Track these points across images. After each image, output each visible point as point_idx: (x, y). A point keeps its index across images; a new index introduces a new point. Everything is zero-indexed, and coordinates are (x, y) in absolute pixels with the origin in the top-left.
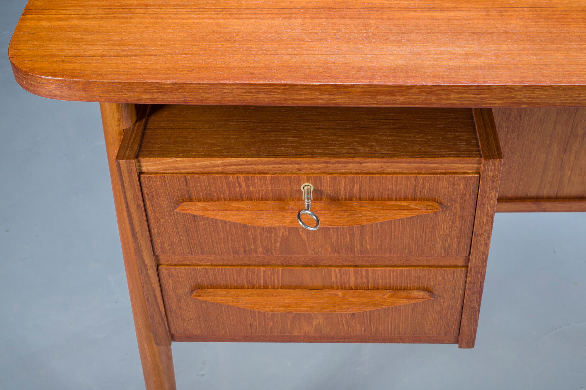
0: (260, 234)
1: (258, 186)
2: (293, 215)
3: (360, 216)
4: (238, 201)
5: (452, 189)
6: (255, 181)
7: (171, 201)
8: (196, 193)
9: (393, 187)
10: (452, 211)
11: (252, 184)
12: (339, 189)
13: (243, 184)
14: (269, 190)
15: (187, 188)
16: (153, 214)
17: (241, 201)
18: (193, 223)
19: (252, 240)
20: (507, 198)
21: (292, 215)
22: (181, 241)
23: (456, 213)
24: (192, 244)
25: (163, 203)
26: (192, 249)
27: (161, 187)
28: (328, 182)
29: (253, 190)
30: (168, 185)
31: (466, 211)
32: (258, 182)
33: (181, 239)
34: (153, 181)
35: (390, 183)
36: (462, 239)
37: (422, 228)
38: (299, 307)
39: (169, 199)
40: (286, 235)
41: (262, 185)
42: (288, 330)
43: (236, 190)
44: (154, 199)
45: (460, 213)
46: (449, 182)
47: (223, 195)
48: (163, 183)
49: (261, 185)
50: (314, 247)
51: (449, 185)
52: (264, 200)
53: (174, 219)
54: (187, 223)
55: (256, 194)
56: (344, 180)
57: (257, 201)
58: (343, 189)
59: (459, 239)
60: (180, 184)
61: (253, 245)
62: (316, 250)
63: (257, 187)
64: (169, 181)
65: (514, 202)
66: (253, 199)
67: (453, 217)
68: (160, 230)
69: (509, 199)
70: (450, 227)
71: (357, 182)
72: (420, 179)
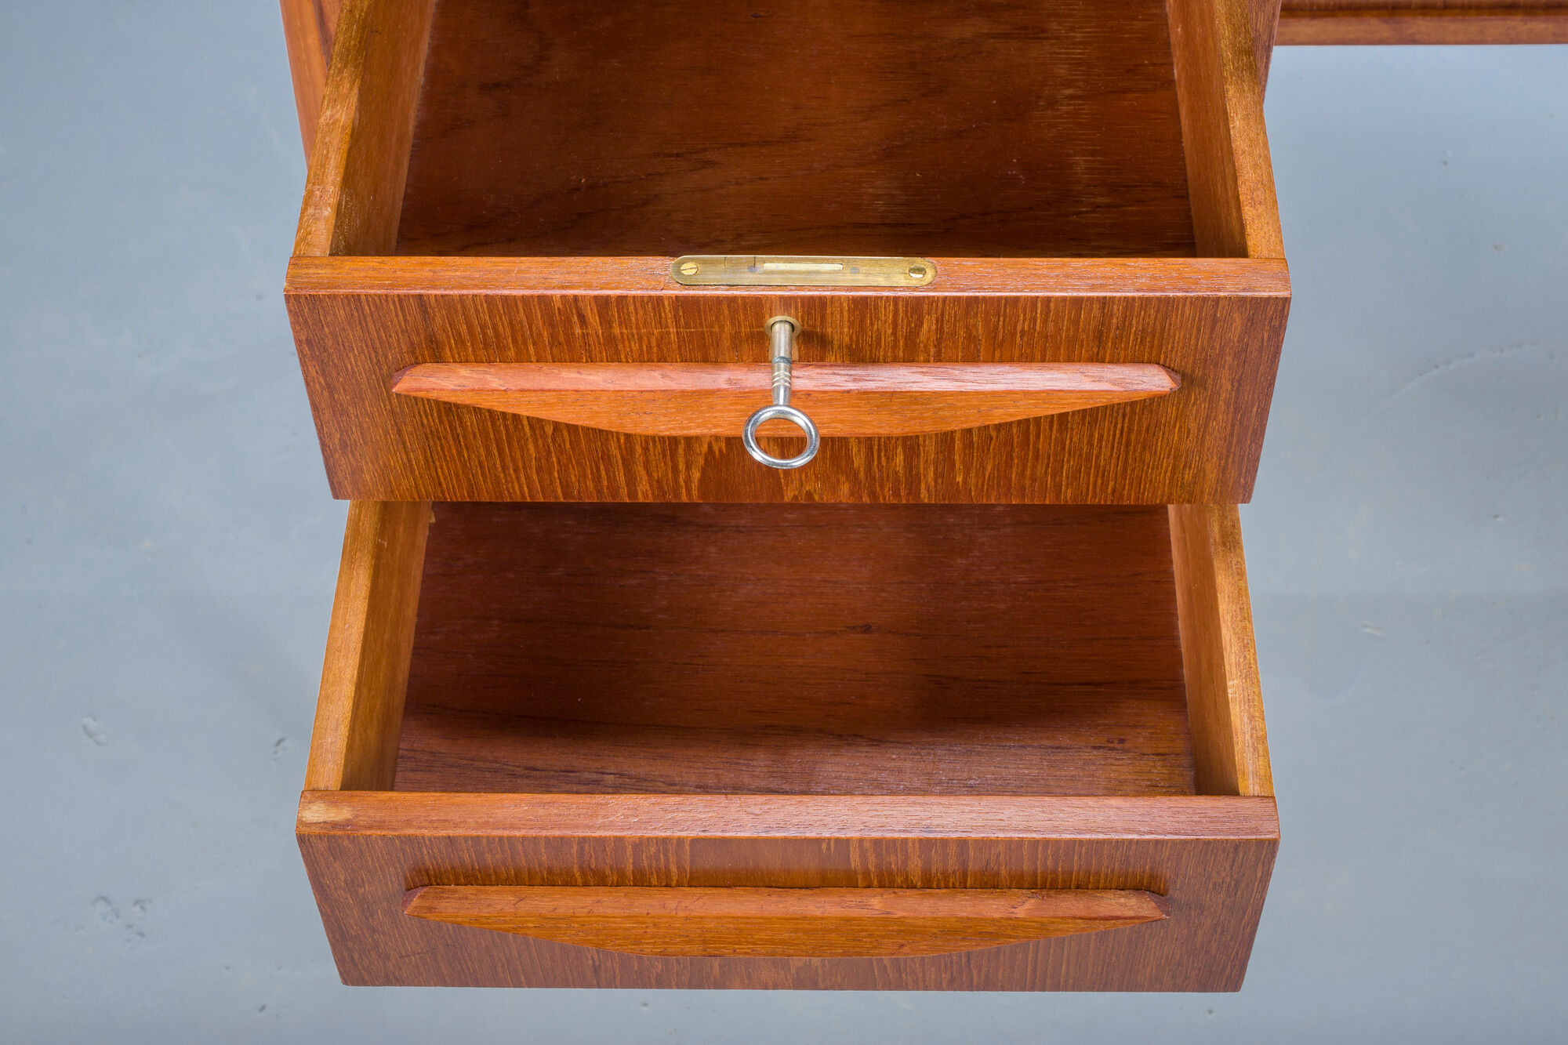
0: (642, 448)
1: (637, 324)
2: (742, 405)
3: (940, 409)
4: (578, 362)
5: (1208, 331)
6: (628, 309)
7: (379, 361)
8: (453, 342)
9: (1035, 324)
10: (1205, 389)
11: (619, 317)
12: (878, 329)
13: (594, 317)
14: (669, 333)
15: (427, 327)
16: (326, 394)
17: (587, 362)
18: (445, 418)
19: (620, 461)
20: (1315, 8)
21: (737, 404)
22: (411, 465)
23: (1219, 393)
24: (443, 473)
25: (357, 366)
26: (444, 486)
27: (350, 324)
28: (846, 314)
29: (622, 333)
30: (369, 319)
31: (1248, 388)
32: (637, 313)
33: (409, 461)
34: (323, 308)
35: (1028, 316)
36: (1233, 461)
37: (1118, 432)
38: (748, 943)
39: (373, 354)
40: (720, 450)
41: (649, 320)
42: (712, 979)
43: (573, 334)
44: (330, 355)
45: (1230, 394)
46: (1201, 313)
47: (534, 345)
48: (356, 314)
49: (645, 320)
50: (801, 480)
51: (1200, 320)
52: (655, 360)
53: (388, 407)
54: (427, 418)
55: (633, 343)
56: (892, 308)
57: (633, 361)
58: (890, 331)
59: (1223, 462)
60: (404, 316)
61: (622, 474)
62: (807, 489)
63: (634, 326)
64: (373, 309)
65: (1332, 16)
66: (623, 356)
67: (1209, 403)
68: (350, 438)
69: (1319, 9)
70: (1199, 431)
71: (929, 313)
72: (1115, 307)
